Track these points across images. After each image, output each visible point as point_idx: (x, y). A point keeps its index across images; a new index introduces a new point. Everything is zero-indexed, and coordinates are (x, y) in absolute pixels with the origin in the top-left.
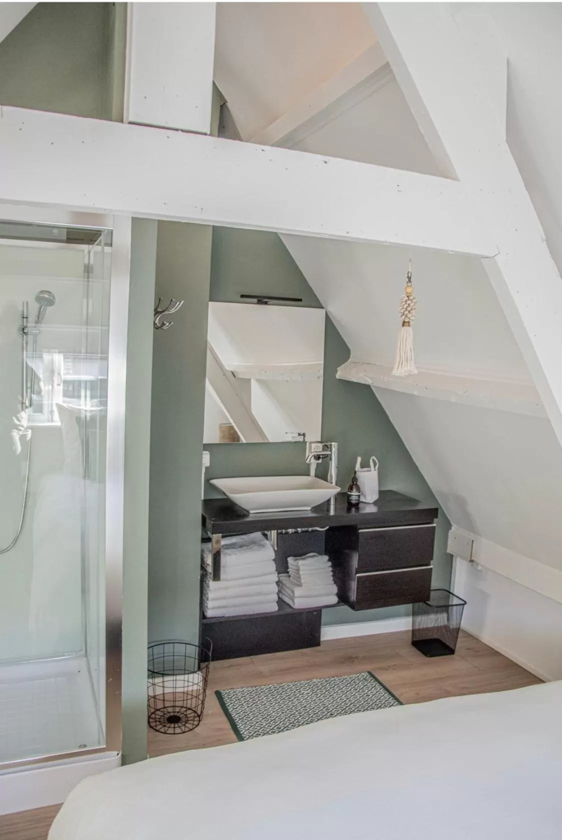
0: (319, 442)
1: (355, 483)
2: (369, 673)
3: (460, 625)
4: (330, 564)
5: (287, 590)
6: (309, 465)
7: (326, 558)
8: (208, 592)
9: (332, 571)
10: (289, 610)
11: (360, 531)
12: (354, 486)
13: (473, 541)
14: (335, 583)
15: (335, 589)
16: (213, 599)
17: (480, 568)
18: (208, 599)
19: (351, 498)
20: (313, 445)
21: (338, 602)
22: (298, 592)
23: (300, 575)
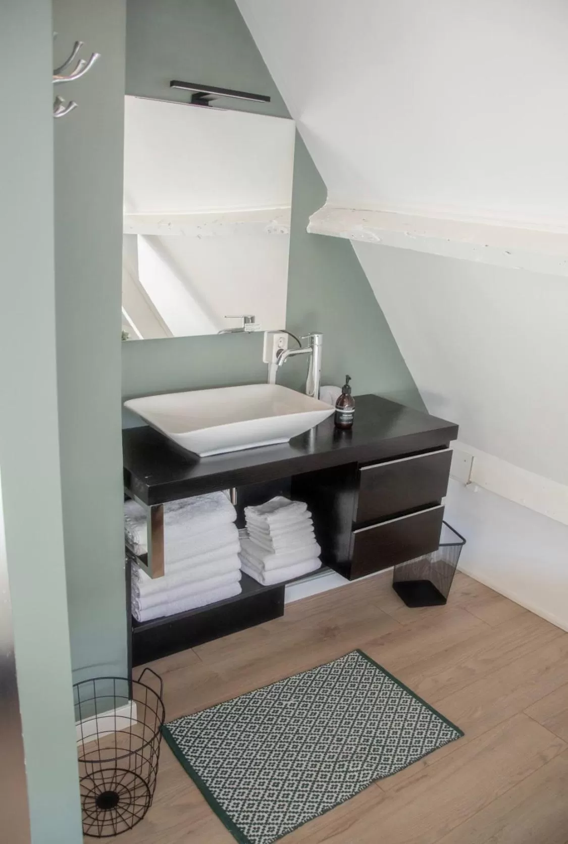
0: (283, 331)
1: (346, 395)
2: (359, 651)
3: (456, 566)
4: (310, 514)
5: (251, 559)
6: (267, 366)
7: (304, 506)
8: (139, 585)
9: (313, 525)
10: (258, 591)
11: (363, 469)
12: (345, 400)
13: (473, 457)
14: (318, 541)
15: (317, 550)
16: (147, 595)
17: (476, 489)
18: (138, 595)
19: (341, 418)
20: (276, 337)
21: (322, 567)
22: (270, 562)
23: (271, 538)
